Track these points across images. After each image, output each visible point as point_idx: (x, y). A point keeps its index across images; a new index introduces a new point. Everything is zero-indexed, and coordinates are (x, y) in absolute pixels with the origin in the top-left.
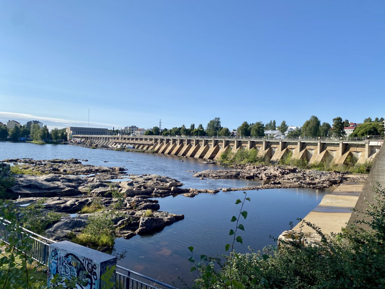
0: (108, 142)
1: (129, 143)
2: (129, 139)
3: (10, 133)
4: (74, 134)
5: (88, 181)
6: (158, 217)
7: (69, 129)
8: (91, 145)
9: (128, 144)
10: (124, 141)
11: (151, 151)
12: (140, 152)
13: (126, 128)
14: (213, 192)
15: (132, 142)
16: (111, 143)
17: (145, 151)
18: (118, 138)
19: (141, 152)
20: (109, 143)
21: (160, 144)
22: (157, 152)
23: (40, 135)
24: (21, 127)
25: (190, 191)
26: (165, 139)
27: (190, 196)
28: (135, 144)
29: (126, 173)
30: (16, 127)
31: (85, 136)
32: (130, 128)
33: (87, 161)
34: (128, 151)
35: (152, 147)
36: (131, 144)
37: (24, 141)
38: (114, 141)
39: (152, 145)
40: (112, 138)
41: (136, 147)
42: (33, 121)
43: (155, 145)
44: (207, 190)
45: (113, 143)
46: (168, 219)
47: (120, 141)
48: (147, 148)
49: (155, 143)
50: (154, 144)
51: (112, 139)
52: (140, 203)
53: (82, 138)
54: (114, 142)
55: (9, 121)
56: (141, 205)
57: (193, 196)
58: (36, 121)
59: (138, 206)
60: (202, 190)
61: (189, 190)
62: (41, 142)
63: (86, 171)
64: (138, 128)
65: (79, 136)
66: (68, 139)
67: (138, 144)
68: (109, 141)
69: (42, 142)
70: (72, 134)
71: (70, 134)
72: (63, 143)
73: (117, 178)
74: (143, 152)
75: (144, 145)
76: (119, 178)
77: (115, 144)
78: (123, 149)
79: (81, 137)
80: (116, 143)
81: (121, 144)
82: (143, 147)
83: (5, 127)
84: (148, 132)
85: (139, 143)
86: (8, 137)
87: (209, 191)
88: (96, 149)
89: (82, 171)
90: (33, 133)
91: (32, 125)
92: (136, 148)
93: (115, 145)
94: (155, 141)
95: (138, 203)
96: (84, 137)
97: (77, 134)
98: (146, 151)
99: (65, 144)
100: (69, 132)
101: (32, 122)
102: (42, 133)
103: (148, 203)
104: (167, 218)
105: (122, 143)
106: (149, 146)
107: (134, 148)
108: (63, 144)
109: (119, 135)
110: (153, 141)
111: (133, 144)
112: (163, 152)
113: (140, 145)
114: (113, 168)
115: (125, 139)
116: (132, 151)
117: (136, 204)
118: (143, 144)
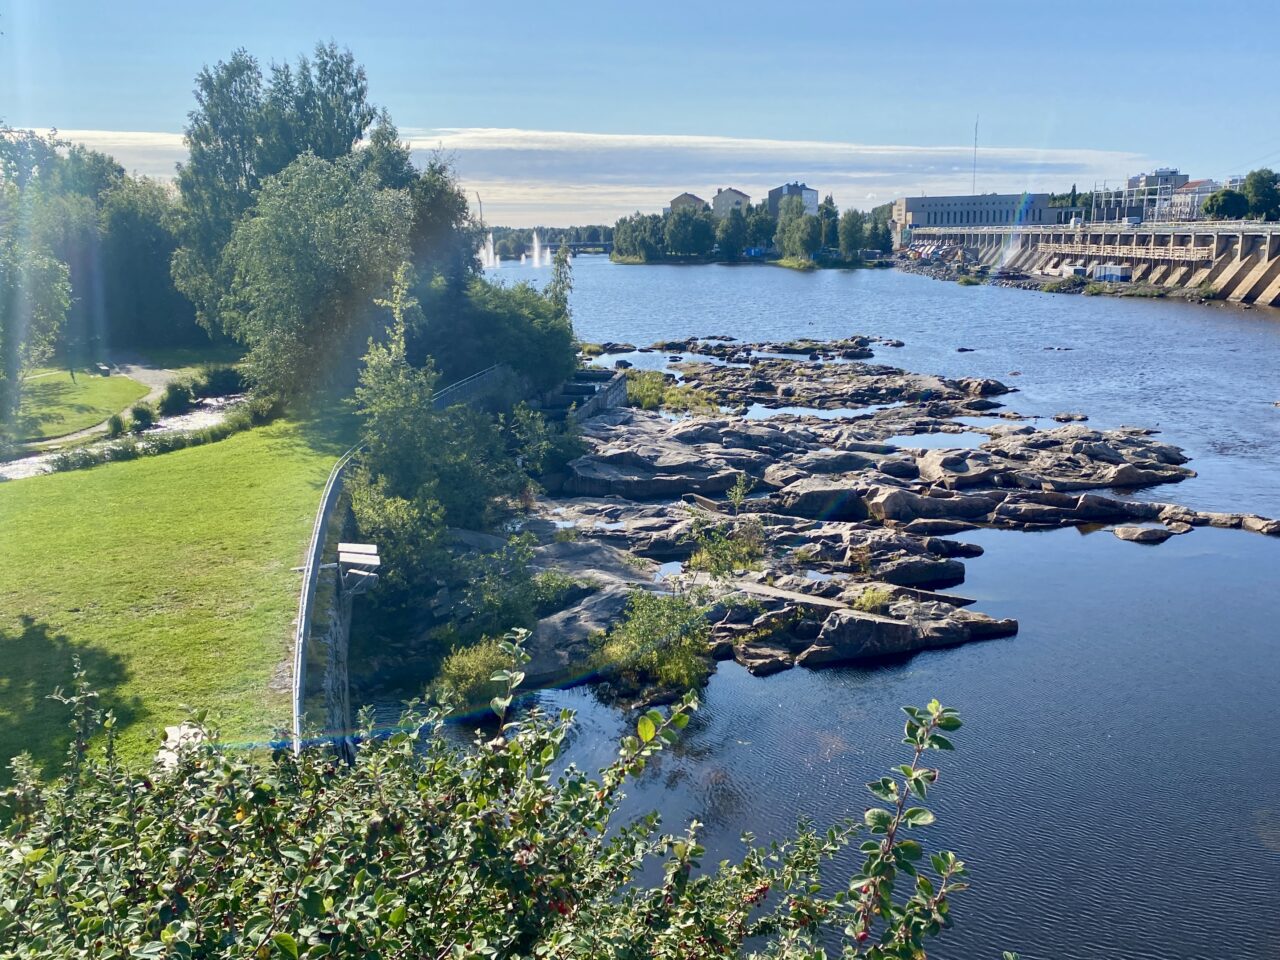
0: (1031, 255)
1: (1110, 258)
2: (1111, 239)
3: (719, 234)
4: (917, 226)
5: (822, 439)
6: (902, 617)
7: (903, 208)
8: (963, 270)
9: (1104, 260)
10: (1092, 250)
11: (1195, 292)
12: (1145, 296)
13: (1133, 182)
14: (1265, 530)
15: (1122, 251)
16: (1045, 258)
17: (1169, 290)
18: (1070, 238)
19: (1152, 296)
20: (1036, 257)
21: (1242, 259)
22: (1224, 294)
23: (801, 239)
24: (750, 209)
25: (1162, 515)
26: (1269, 238)
27: (1137, 541)
28: (1135, 262)
29: (998, 406)
30: (736, 213)
31: (955, 230)
32: (1150, 180)
33: (900, 345)
34: (1096, 294)
35: (1203, 273)
36: (1119, 261)
37: (758, 260)
38: (1053, 247)
39: (1206, 263)
40: (1047, 239)
41: (1137, 273)
42: (788, 185)
43: (1220, 262)
44: (1241, 519)
45: (1051, 259)
46: (936, 630)
47: (1078, 248)
48: (1184, 280)
49: (1217, 256)
50: (1216, 262)
51: (1047, 242)
52: (890, 555)
53: (944, 237)
54: (1055, 255)
55: (720, 191)
56: (888, 560)
57: (1153, 539)
58: (796, 186)
59: (878, 563)
60: (1215, 516)
61: (1161, 509)
62: (804, 261)
63: (852, 395)
64: (1187, 177)
65: (935, 230)
66: (896, 246)
67: (1145, 261)
68: (1036, 250)
69: (808, 264)
70: (911, 227)
71: (903, 227)
72: (876, 261)
73: (938, 431)
74: (1161, 296)
75: (1171, 265)
76: (945, 431)
77: (1056, 260)
78: (1076, 285)
79: (939, 238)
80: (1063, 257)
81: (1081, 261)
82: (1165, 276)
83: (705, 216)
84: (1221, 199)
85: (1150, 256)
86: (716, 248)
87: (1251, 522)
88: (977, 284)
89: (842, 395)
90: (783, 231)
91: (783, 201)
92: (1134, 279)
93: (1056, 266)
94: (1223, 245)
95: (881, 554)
96: (950, 236)
97: (928, 224)
98: (1176, 293)
99: (881, 265)
100: (903, 217)
101: (785, 191)
102: (809, 230)
103: (917, 558)
104: (933, 624)
105: (1081, 256)
106: (1193, 267)
107: (1126, 278)
108: (876, 266)
109: (1076, 223)
110: (1214, 246)
111: (1128, 259)
112: (1250, 298)
113: (1153, 264)
114: (961, 382)
115: (1096, 239)
116: (1113, 294)
117: (874, 557)
118: (1168, 262)
